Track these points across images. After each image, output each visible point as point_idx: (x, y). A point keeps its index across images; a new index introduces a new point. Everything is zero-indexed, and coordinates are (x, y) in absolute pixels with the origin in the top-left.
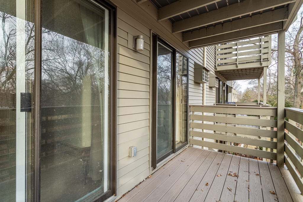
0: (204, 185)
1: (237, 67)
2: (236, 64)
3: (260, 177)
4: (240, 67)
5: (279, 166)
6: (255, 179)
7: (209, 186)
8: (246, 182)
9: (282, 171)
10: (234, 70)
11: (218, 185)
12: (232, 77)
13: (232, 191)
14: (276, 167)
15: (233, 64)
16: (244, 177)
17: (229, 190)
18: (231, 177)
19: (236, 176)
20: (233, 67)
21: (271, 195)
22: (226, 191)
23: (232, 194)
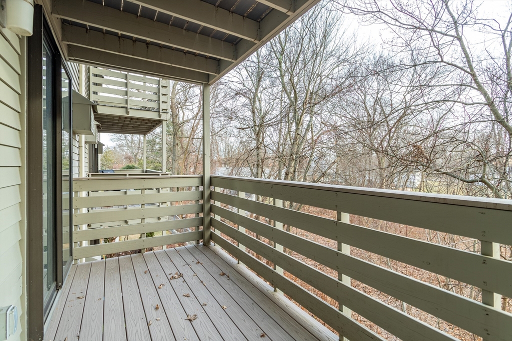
0: (154, 312)
1: (127, 112)
2: (126, 108)
3: (201, 264)
4: (132, 114)
5: (206, 245)
6: (199, 269)
7: (161, 308)
8: (194, 277)
9: (212, 249)
10: (120, 117)
11: (170, 300)
12: (110, 127)
13: (190, 295)
14: (205, 247)
15: (122, 107)
16: (187, 272)
17: (187, 296)
18: (175, 280)
19: (181, 276)
20: (121, 113)
21: (222, 277)
22: (185, 300)
23: (193, 299)
